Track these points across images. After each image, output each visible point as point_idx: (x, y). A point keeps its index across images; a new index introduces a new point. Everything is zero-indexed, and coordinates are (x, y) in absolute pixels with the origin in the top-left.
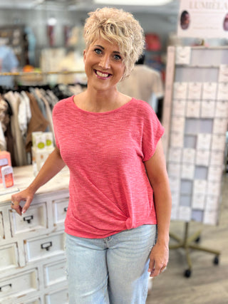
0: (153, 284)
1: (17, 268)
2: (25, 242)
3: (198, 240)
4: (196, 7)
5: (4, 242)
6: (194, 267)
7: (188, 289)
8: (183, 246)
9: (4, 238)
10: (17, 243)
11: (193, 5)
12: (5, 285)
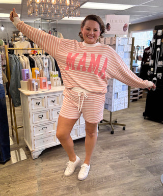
1: (49, 120)
2: (52, 110)
3: (116, 122)
5: (45, 109)
6: (114, 131)
7: (113, 137)
8: (110, 124)
9: (45, 107)
10: (49, 110)
12: (44, 127)
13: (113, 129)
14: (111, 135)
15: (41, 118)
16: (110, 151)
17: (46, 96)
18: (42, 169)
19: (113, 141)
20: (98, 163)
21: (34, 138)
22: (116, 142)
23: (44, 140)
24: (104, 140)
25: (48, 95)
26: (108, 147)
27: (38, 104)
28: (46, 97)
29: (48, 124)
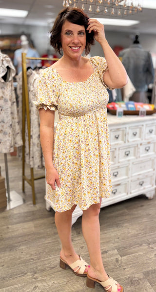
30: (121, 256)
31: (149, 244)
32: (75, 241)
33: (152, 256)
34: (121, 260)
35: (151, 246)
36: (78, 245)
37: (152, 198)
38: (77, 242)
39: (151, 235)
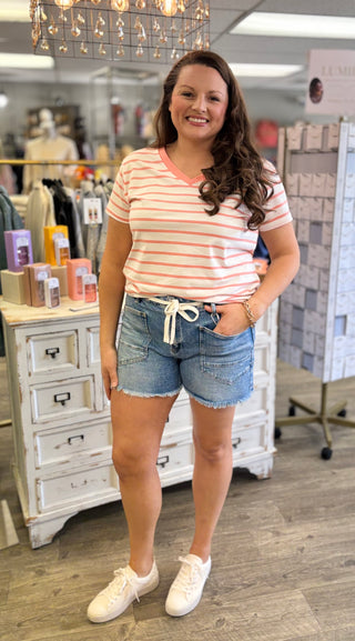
0: (274, 462)
1: (91, 412)
3: (342, 414)
4: (331, 74)
5: (77, 372)
6: (334, 448)
7: (328, 472)
8: (320, 420)
9: (78, 367)
10: (93, 375)
11: (327, 71)
12: (75, 437)
13: (329, 443)
14: (320, 463)
15: (63, 402)
16: (314, 528)
17: (81, 327)
18: (56, 593)
19: (325, 486)
20: (263, 579)
21: (38, 474)
22: (338, 492)
23: (74, 480)
24: (295, 484)
25: (89, 324)
26: (306, 513)
27: (53, 355)
28: (82, 332)
29: (89, 424)
30: (137, 620)
31: (215, 593)
32: (48, 574)
33: (210, 625)
34: (134, 629)
35: (217, 598)
36: (50, 585)
37: (265, 476)
38: (51, 577)
39: (227, 570)
